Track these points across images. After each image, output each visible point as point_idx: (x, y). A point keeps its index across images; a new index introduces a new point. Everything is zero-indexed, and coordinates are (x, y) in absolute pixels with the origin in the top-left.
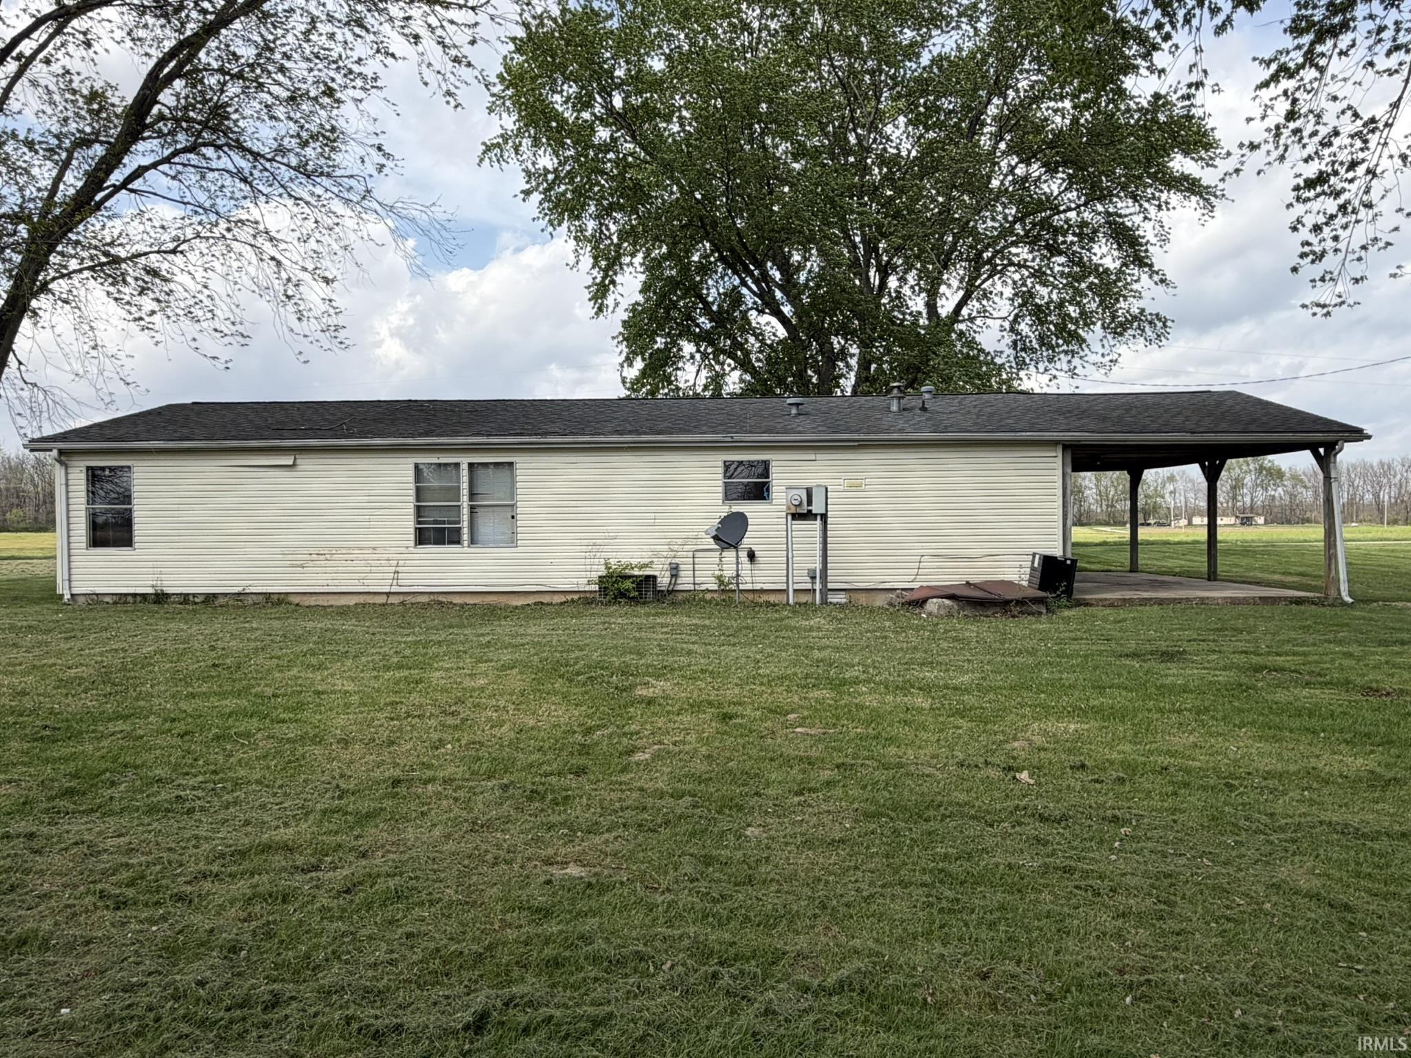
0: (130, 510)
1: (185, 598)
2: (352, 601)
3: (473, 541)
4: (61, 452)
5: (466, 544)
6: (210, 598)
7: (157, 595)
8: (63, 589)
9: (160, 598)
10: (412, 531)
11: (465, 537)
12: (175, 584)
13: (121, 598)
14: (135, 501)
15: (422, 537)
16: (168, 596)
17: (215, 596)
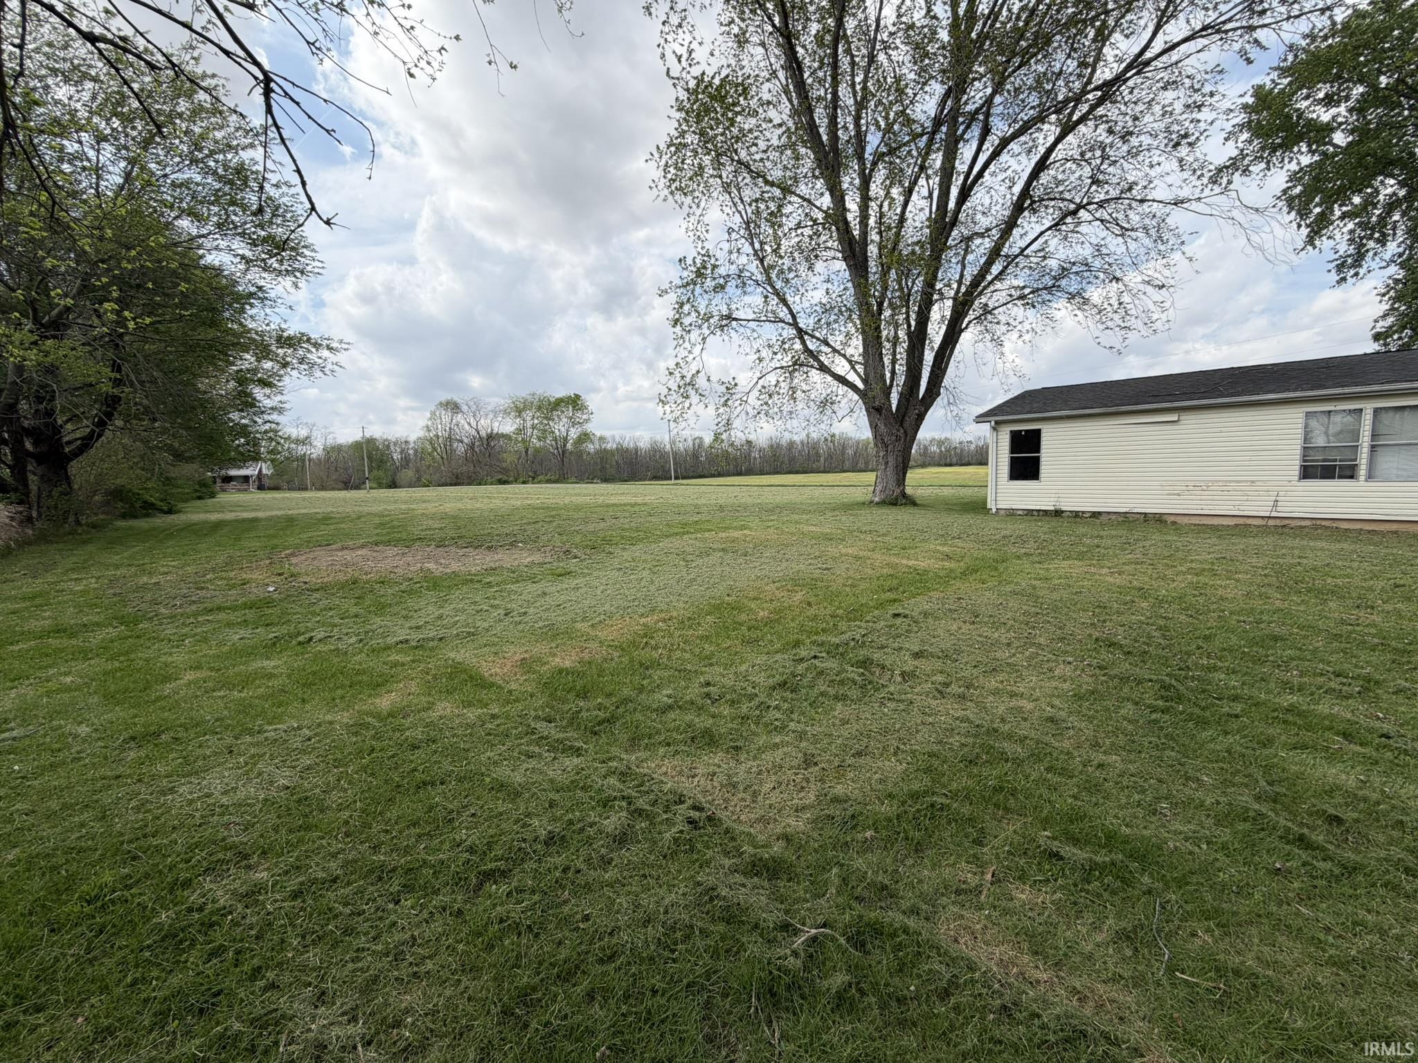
0: (1038, 458)
1: (1076, 515)
2: (1231, 522)
3: (1370, 477)
4: (996, 423)
5: (1362, 478)
6: (1096, 515)
7: (1056, 511)
8: (991, 505)
9: (1058, 513)
10: (1298, 468)
11: (1362, 471)
12: (1067, 506)
13: (1029, 512)
14: (1042, 451)
15: (1307, 473)
16: (1063, 512)
17: (1100, 513)
